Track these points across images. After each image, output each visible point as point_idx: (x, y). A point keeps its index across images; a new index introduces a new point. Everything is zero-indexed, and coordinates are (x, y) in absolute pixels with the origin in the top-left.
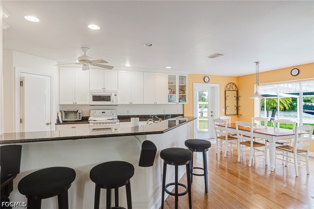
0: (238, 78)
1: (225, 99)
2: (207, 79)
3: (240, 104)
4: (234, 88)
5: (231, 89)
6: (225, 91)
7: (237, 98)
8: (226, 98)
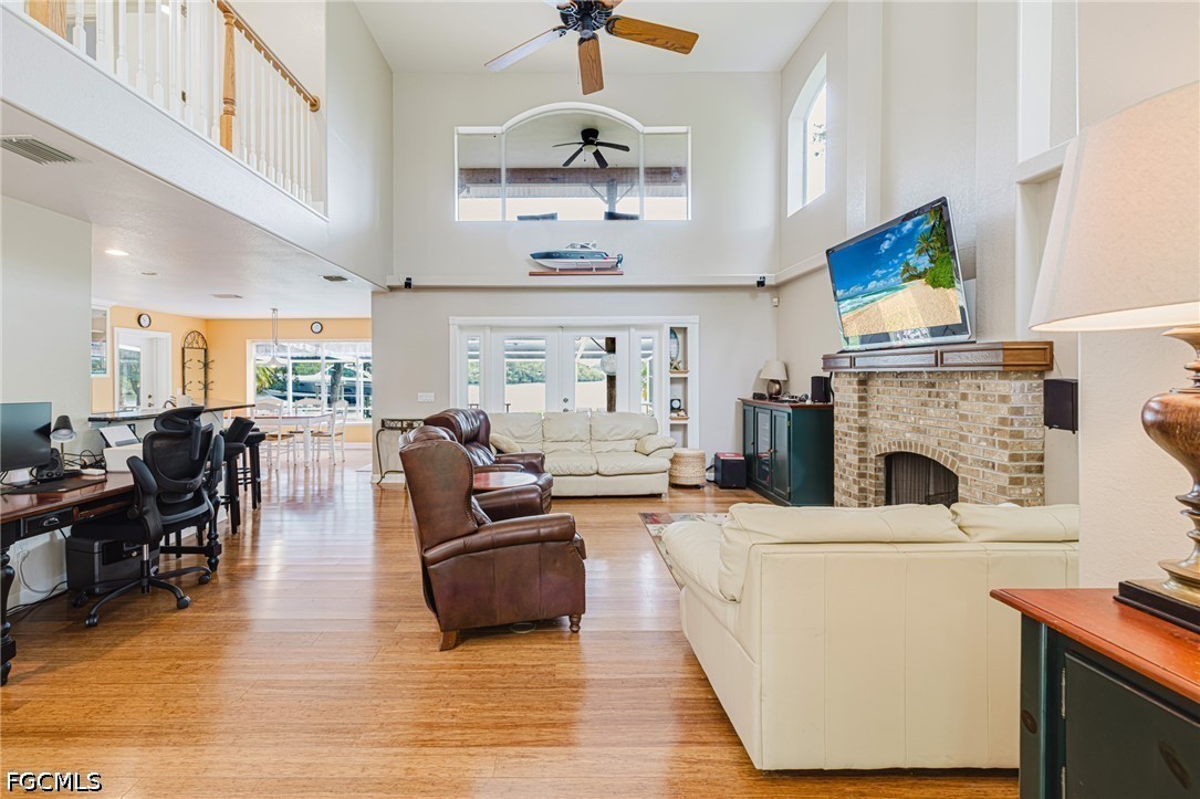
0: (207, 321)
1: (183, 367)
2: (145, 320)
3: (211, 378)
4: (201, 344)
5: (195, 345)
6: (183, 349)
7: (206, 365)
8: (184, 364)
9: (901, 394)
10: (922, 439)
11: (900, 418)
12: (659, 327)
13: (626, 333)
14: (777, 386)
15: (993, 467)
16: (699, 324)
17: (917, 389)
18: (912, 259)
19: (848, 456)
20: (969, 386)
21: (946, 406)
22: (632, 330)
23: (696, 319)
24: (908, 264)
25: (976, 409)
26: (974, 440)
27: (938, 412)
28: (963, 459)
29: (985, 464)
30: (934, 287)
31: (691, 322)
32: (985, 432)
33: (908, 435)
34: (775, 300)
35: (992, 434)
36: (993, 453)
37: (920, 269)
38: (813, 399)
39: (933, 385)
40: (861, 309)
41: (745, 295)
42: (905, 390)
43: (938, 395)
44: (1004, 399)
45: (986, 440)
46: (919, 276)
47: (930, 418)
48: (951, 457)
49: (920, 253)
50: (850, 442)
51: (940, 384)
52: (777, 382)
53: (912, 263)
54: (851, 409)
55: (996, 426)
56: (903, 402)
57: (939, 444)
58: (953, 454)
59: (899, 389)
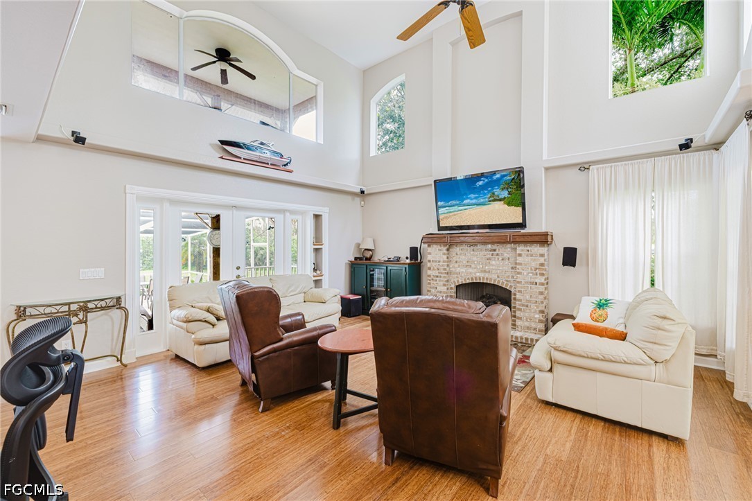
9: (473, 255)
10: (487, 275)
11: (473, 266)
12: (302, 213)
13: (282, 216)
14: (371, 253)
15: (536, 284)
16: (329, 213)
17: (484, 252)
18: (497, 191)
19: (438, 288)
20: (522, 250)
21: (503, 260)
22: (288, 214)
23: (327, 209)
24: (494, 194)
25: (527, 260)
26: (525, 274)
27: (497, 262)
28: (519, 282)
29: (532, 283)
30: (509, 206)
31: (324, 211)
32: (531, 269)
33: (478, 274)
34: (363, 203)
35: (535, 270)
36: (536, 278)
37: (501, 197)
38: (411, 260)
39: (495, 250)
40: (455, 213)
41: (349, 198)
42: (476, 253)
43: (497, 255)
44: (542, 255)
45: (532, 273)
46: (500, 200)
47: (493, 265)
48: (505, 283)
49: (503, 189)
50: (440, 281)
51: (499, 250)
52: (370, 250)
53: (496, 193)
54: (441, 264)
55: (538, 267)
56: (475, 259)
57: (498, 277)
58: (507, 281)
59: (472, 253)
